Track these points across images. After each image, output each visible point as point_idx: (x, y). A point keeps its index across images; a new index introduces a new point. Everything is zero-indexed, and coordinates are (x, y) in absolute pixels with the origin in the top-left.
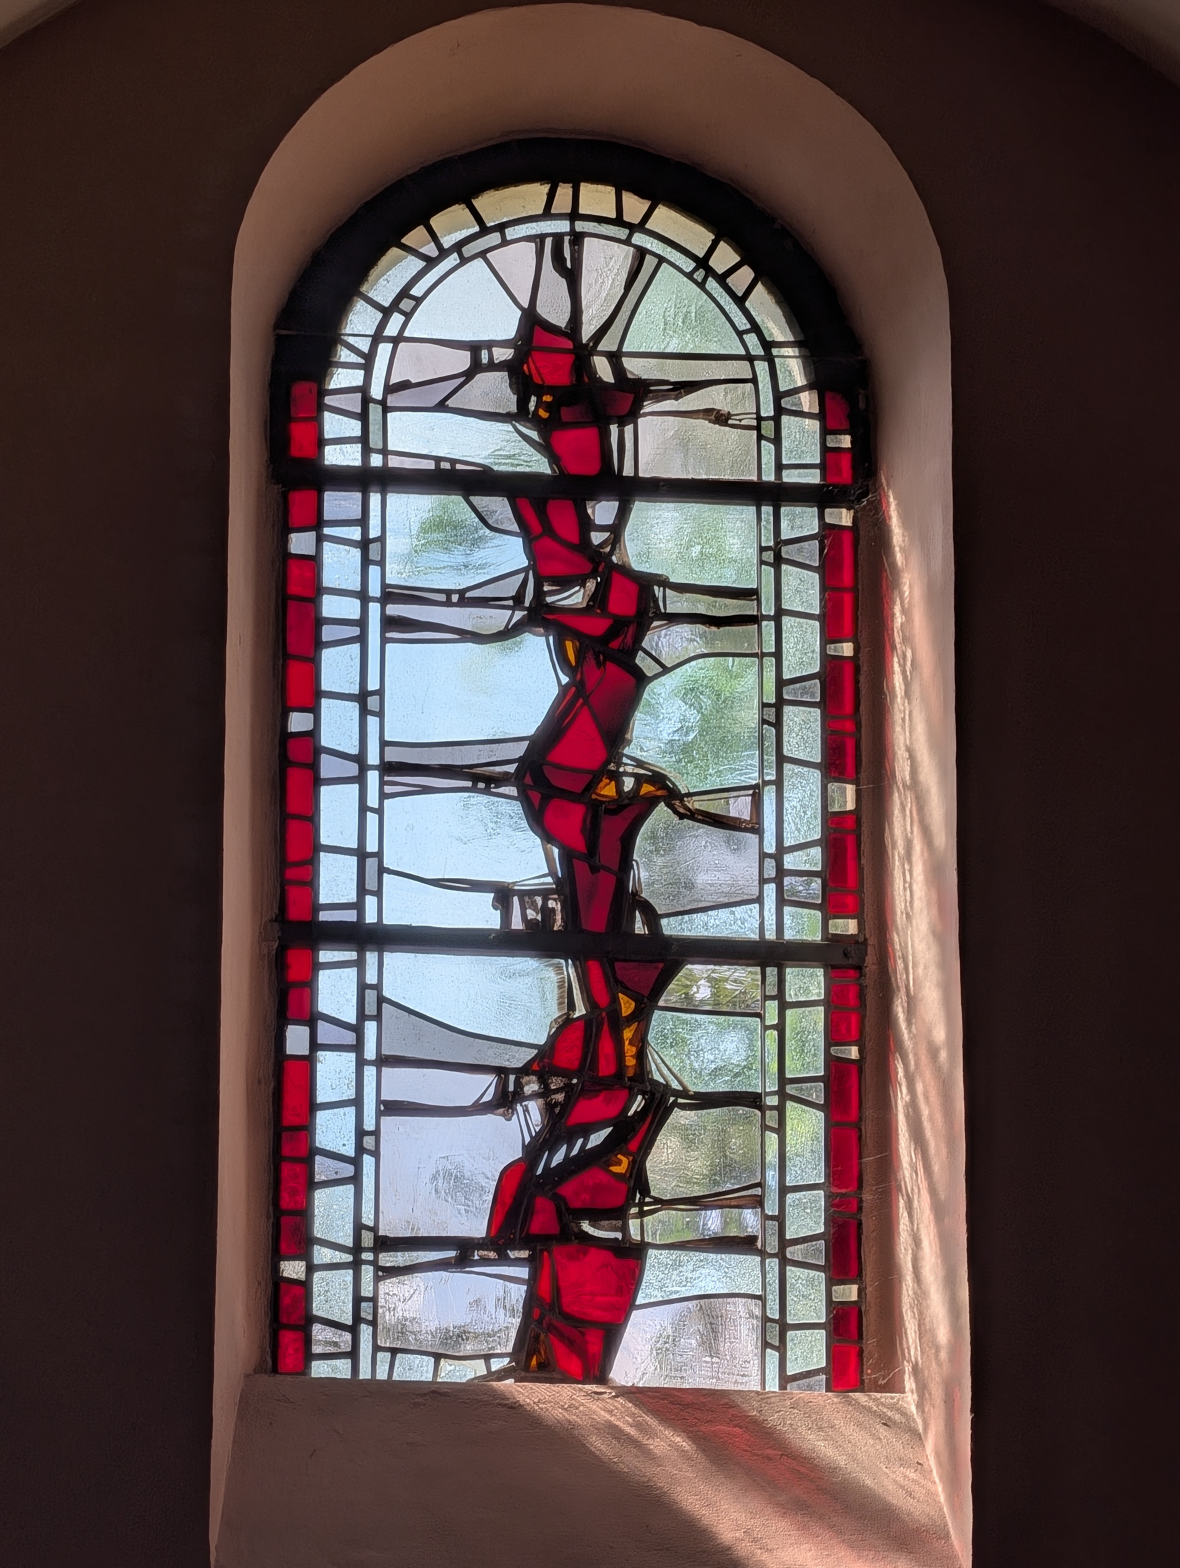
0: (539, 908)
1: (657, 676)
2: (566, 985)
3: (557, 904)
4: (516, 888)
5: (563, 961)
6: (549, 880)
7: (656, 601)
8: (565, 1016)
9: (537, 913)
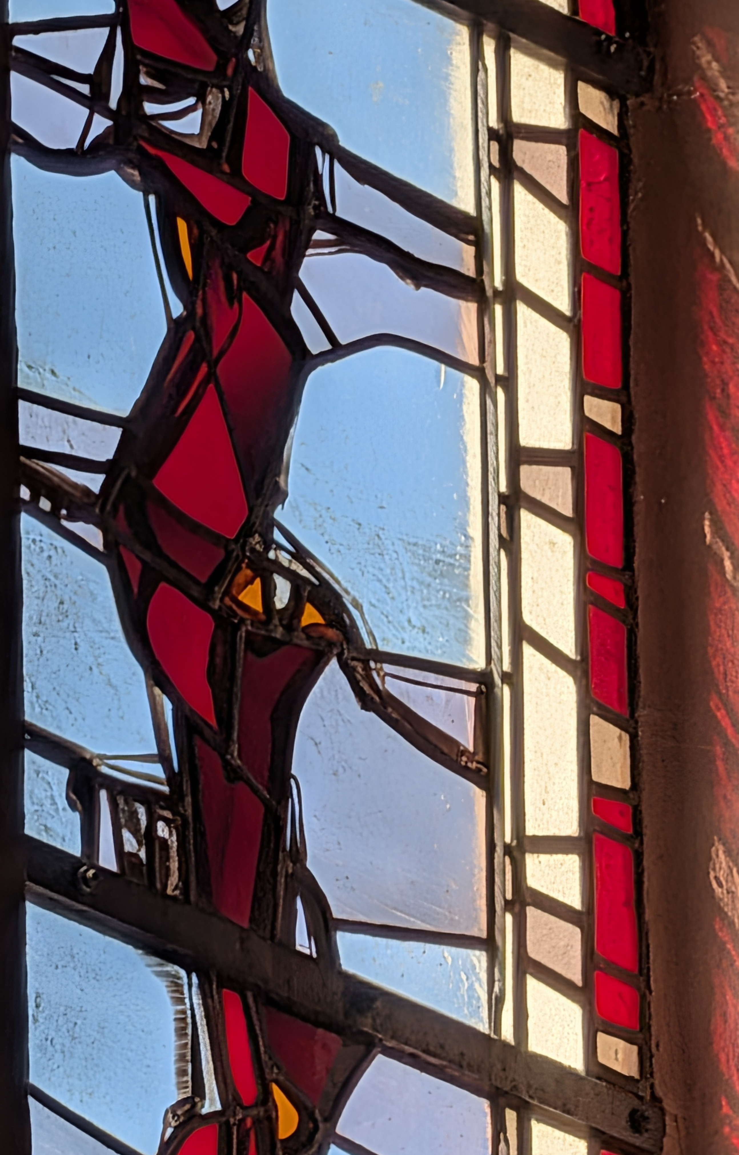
0: (143, 831)
1: (324, 357)
2: (189, 1031)
3: (171, 834)
4: (104, 770)
5: (183, 973)
6: (157, 770)
7: (318, 178)
8: (187, 1107)
9: (140, 844)
